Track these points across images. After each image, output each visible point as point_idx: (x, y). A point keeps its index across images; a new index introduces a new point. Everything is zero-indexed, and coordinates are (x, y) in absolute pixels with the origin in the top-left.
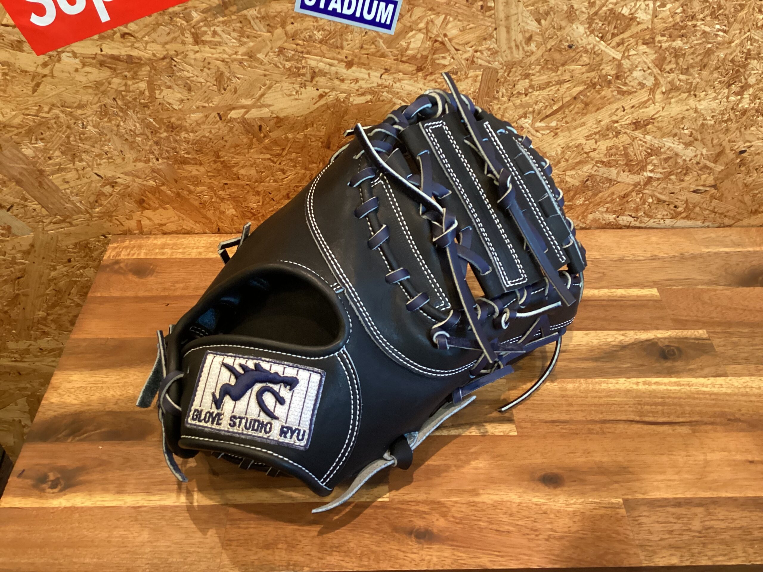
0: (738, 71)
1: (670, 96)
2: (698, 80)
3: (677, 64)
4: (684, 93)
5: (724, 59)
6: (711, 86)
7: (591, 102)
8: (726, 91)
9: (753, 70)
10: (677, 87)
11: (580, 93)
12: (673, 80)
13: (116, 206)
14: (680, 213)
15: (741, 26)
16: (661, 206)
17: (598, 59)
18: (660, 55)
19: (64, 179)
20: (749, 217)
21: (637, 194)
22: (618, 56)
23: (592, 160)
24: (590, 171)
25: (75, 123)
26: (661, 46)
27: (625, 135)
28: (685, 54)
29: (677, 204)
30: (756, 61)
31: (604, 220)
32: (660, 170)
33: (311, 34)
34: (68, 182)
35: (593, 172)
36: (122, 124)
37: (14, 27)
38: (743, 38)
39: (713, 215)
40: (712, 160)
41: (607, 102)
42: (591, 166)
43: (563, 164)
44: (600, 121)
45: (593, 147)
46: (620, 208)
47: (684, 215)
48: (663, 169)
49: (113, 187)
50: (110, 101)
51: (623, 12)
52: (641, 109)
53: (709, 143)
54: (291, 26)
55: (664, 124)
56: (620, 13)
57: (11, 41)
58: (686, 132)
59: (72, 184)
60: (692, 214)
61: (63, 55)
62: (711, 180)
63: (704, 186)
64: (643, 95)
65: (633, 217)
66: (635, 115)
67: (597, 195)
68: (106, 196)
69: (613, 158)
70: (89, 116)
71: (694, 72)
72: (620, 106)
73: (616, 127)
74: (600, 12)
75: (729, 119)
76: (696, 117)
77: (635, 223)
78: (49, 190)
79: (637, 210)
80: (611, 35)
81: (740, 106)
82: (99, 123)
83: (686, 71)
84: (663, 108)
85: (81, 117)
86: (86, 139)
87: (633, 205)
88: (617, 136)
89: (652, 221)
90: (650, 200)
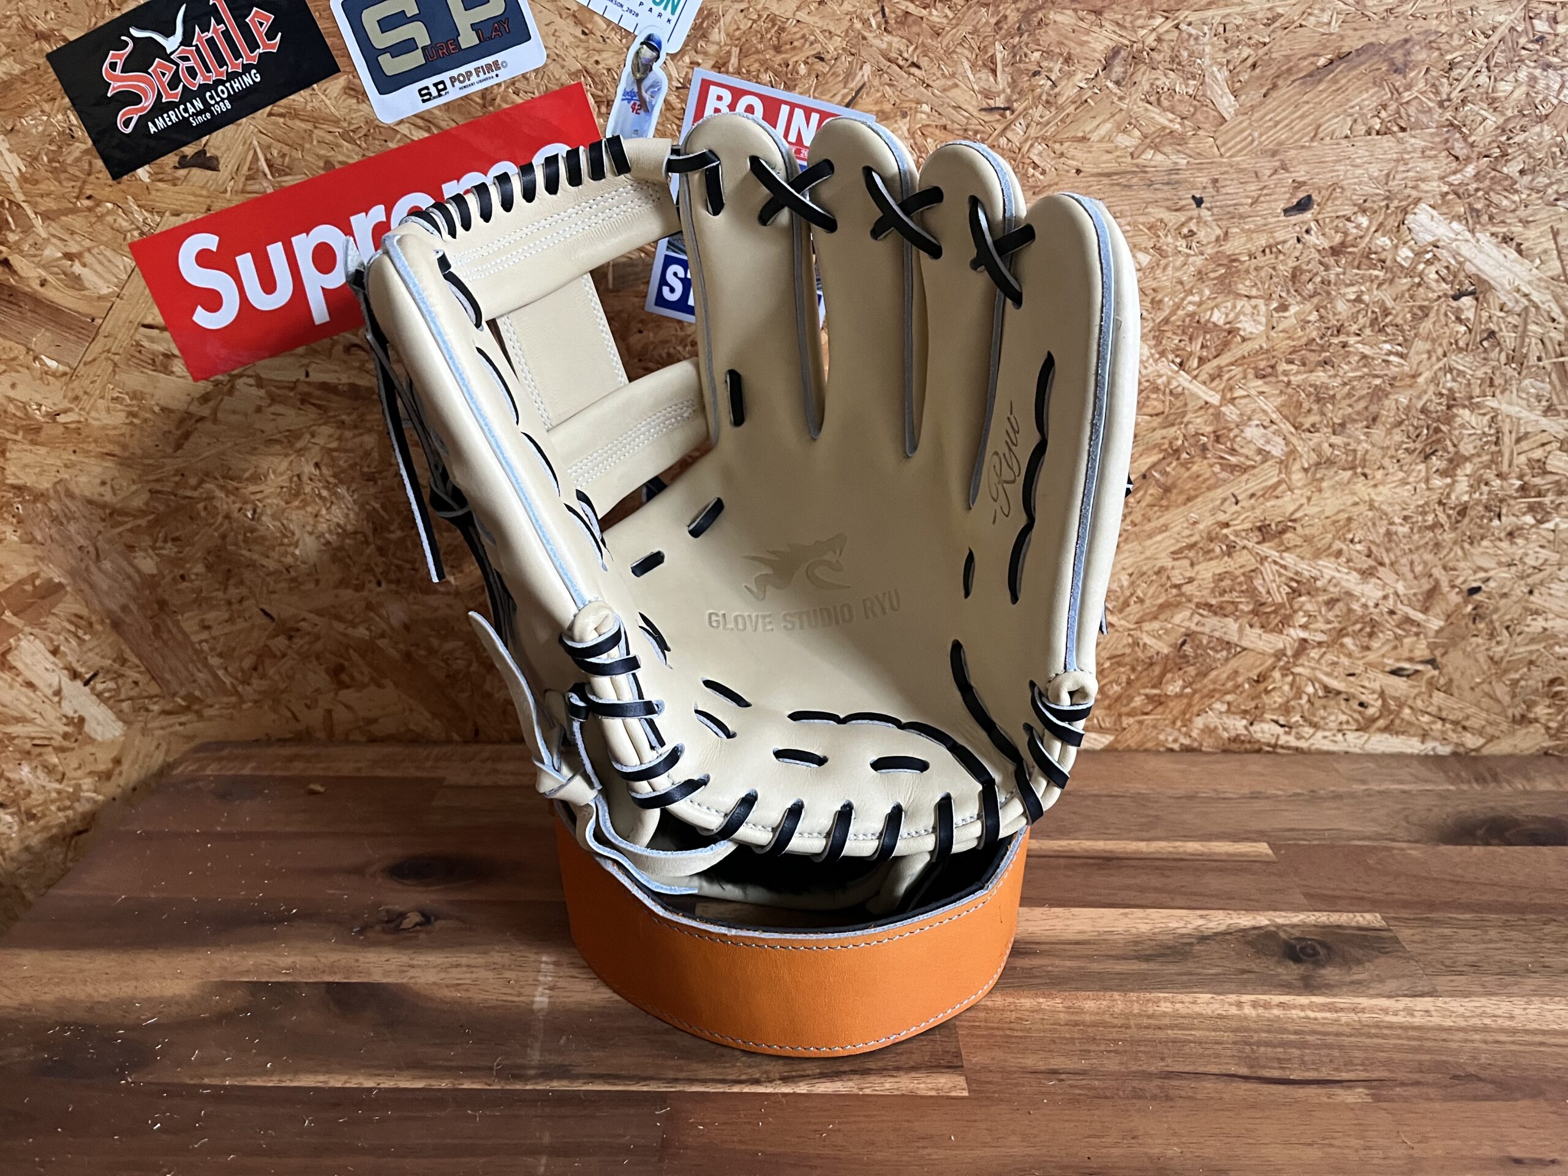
0: (1437, 430)
1: (1318, 476)
2: (1365, 445)
3: (1323, 414)
4: (1344, 469)
5: (1408, 408)
6: (1392, 457)
7: (1174, 485)
8: (1422, 467)
9: (1462, 426)
10: (1328, 459)
11: (1153, 466)
12: (1319, 445)
13: (291, 678)
14: (1374, 720)
15: (1428, 346)
16: (1332, 703)
17: (1178, 404)
18: (1291, 396)
19: (202, 621)
20: (1512, 733)
21: (1284, 676)
22: (1215, 399)
23: (1190, 601)
24: (1186, 624)
25: (240, 510)
26: (1289, 383)
27: (1245, 552)
28: (1334, 396)
29: (1363, 698)
30: (1467, 412)
31: (1225, 729)
32: (1321, 625)
33: (672, 351)
34: (208, 628)
35: (1193, 627)
36: (324, 512)
37: (162, 329)
38: (1436, 367)
39: (1439, 725)
40: (1418, 605)
41: (1204, 486)
42: (1188, 613)
43: (1134, 608)
44: (1195, 523)
45: (1188, 574)
46: (1253, 704)
47: (1381, 723)
48: (1329, 622)
49: (290, 638)
50: (309, 469)
51: (1214, 319)
52: (1268, 500)
53: (1406, 570)
54: (638, 336)
55: (1314, 531)
56: (1208, 321)
57: (153, 354)
58: (1358, 547)
59: (215, 632)
60: (1397, 721)
61: (240, 383)
62: (1422, 650)
63: (1410, 660)
64: (1270, 474)
65: (1282, 726)
66: (1258, 512)
67: (1205, 675)
68: (275, 656)
69: (1226, 598)
70: (267, 497)
71: (1357, 430)
72: (1229, 493)
73: (1226, 536)
74: (1173, 318)
75: (1437, 525)
76: (1372, 519)
77: (1288, 738)
78: (171, 643)
79: (1286, 709)
80: (1196, 361)
81: (1453, 497)
82: (283, 511)
83: (1339, 428)
84: (1309, 499)
85: (253, 497)
86: (256, 541)
87: (1277, 699)
88: (1229, 555)
89: (1320, 734)
90: (1310, 689)
